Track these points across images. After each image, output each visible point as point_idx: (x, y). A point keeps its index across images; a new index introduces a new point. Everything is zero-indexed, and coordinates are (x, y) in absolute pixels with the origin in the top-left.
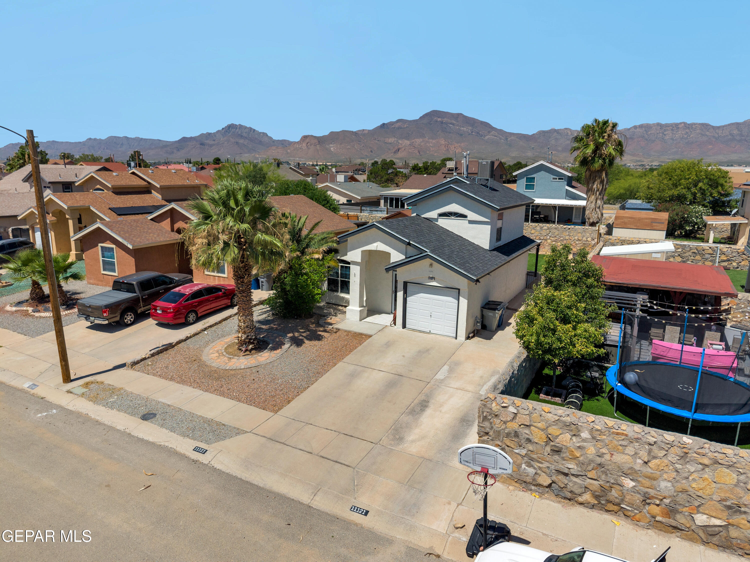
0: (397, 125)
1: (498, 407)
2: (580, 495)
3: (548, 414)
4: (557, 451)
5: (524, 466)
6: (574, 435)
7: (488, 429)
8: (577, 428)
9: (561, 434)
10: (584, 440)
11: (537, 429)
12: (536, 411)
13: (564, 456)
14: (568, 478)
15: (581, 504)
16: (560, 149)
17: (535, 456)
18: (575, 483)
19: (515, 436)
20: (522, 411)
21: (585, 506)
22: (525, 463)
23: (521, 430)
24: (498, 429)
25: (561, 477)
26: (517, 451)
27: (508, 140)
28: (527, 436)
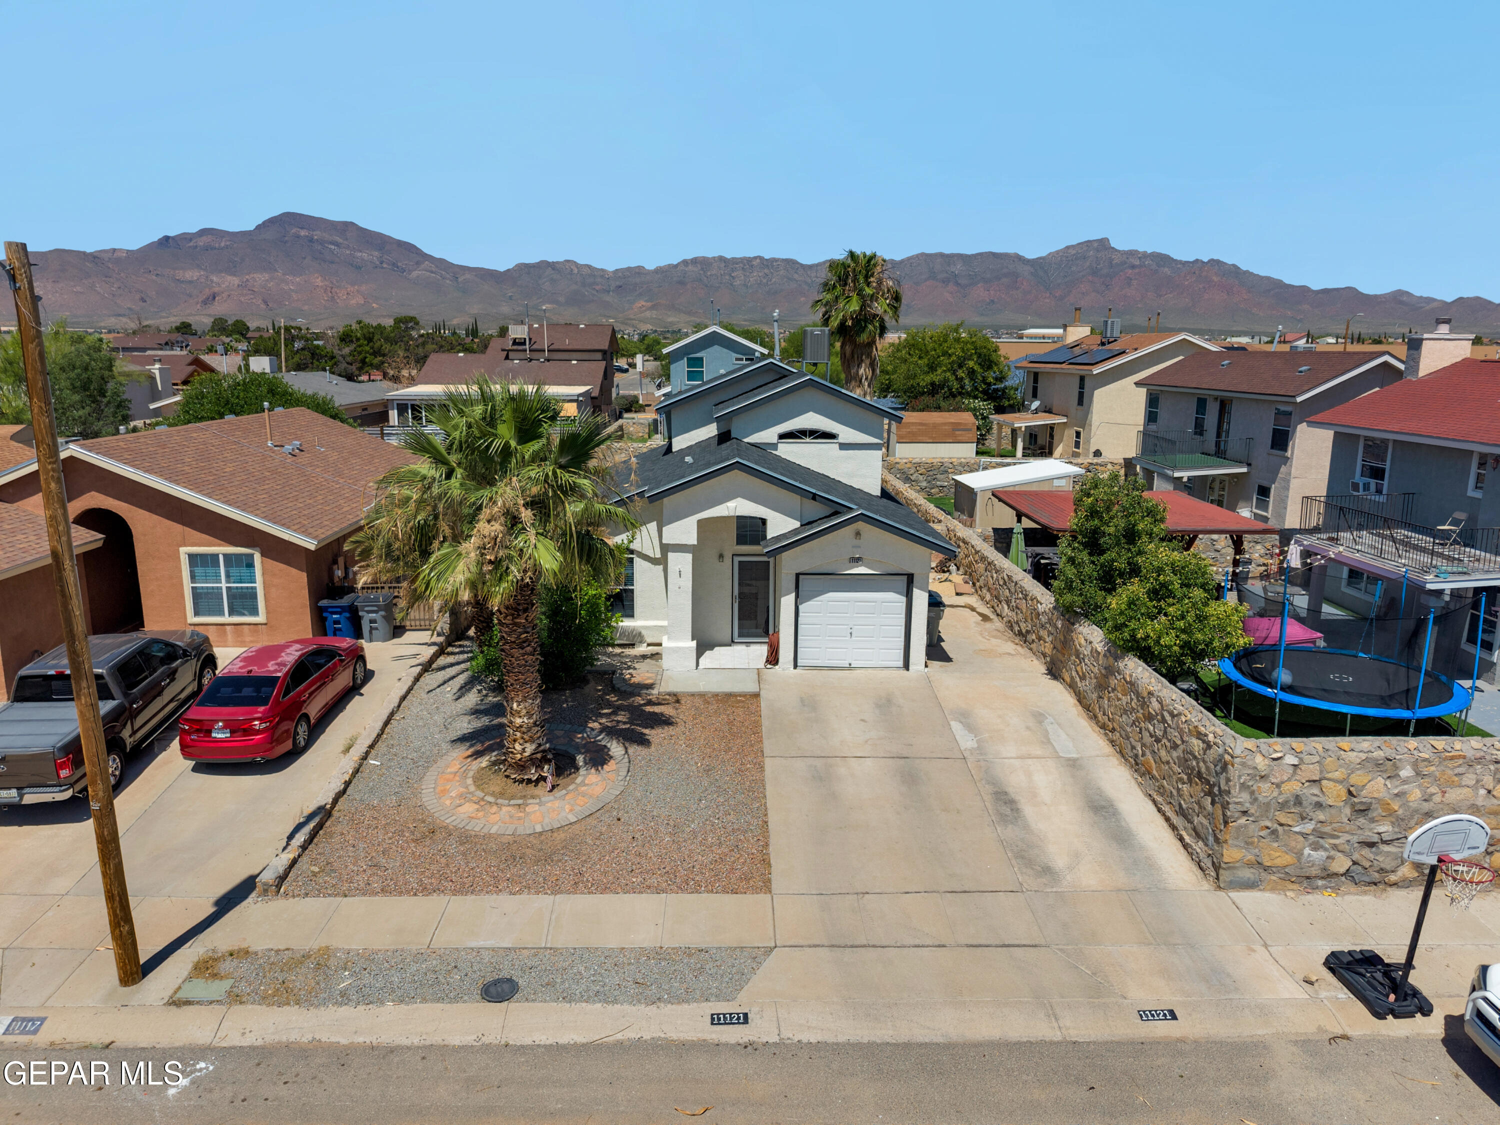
0: (201, 241)
1: (1267, 762)
2: (1393, 872)
3: (1350, 753)
4: (1363, 811)
5: (1307, 851)
6: (1389, 777)
7: (1248, 805)
8: (1394, 765)
9: (1370, 781)
10: (1405, 782)
11: (1331, 783)
12: (1330, 753)
13: (1374, 815)
14: (1374, 849)
15: (1395, 884)
16: (562, 299)
17: (1327, 829)
18: (1388, 853)
19: (1295, 804)
20: (1307, 759)
21: (1399, 887)
22: (1310, 845)
23: (1305, 791)
24: (1266, 800)
25: (1366, 852)
26: (1297, 829)
27: (460, 280)
28: (1316, 799)
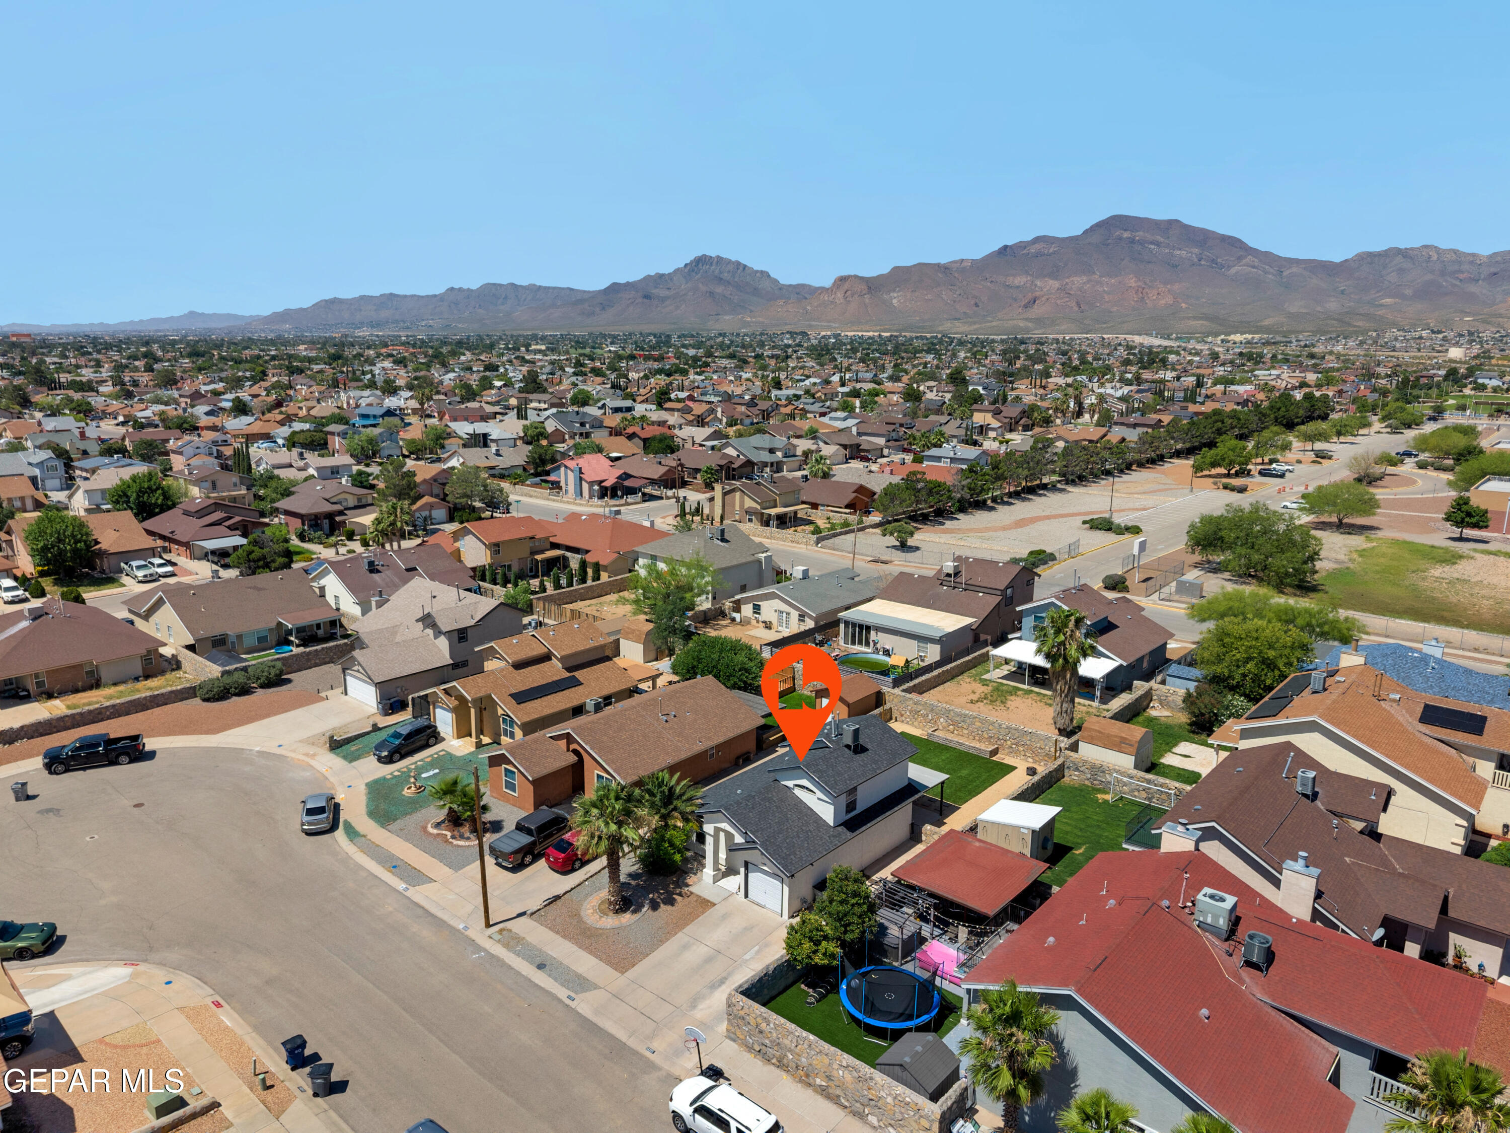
0: (1033, 249)
1: (735, 1001)
3: (756, 1010)
5: (747, 1037)
6: (767, 1024)
7: (731, 1012)
9: (762, 1023)
11: (752, 1017)
12: (751, 1007)
13: (764, 1036)
14: (767, 1048)
15: (773, 1064)
18: (770, 1052)
19: (743, 1019)
20: (746, 1005)
21: (775, 1066)
23: (745, 1016)
24: (736, 1014)
25: (764, 1047)
26: (744, 1028)
27: (1285, 274)
28: (748, 1021)
